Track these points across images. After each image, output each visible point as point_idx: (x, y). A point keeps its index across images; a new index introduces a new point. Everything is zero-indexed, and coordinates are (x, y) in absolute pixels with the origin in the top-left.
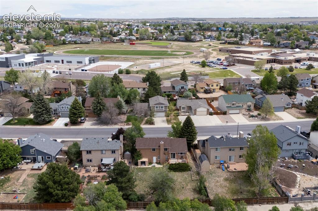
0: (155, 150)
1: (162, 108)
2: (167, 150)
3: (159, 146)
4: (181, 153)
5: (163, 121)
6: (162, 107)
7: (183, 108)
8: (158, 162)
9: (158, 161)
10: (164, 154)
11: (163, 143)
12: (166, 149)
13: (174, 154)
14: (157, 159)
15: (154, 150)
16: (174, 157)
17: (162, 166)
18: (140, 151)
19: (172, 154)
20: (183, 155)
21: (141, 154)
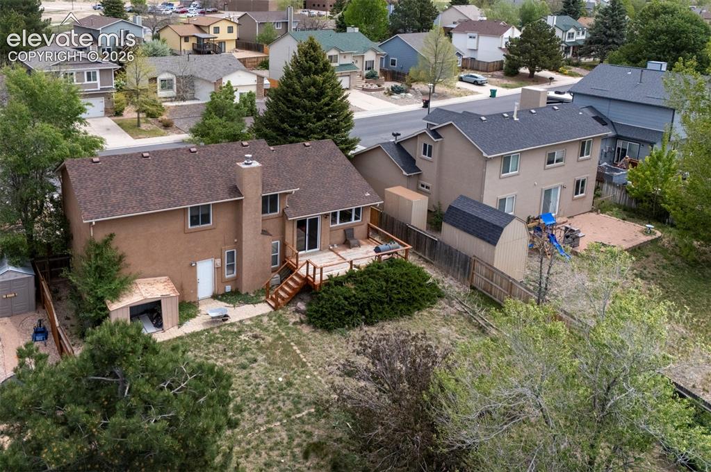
0: (206, 219)
1: (89, 79)
2: (274, 209)
3: (235, 190)
4: (346, 216)
5: (108, 129)
6: (89, 74)
7: (166, 85)
8: (228, 288)
9: (228, 282)
10: (264, 232)
11: (256, 164)
12: (269, 203)
13: (314, 222)
14: (218, 270)
15: (200, 216)
16: (313, 245)
17: (263, 309)
18: (112, 236)
19: (301, 224)
20: (353, 221)
21: (121, 258)
